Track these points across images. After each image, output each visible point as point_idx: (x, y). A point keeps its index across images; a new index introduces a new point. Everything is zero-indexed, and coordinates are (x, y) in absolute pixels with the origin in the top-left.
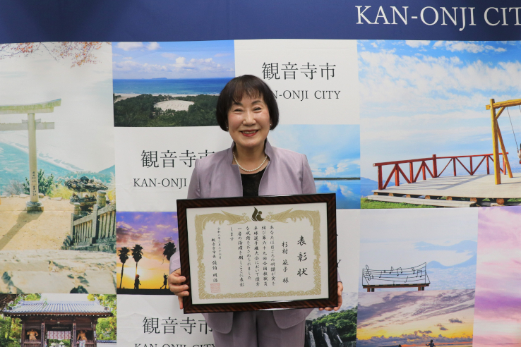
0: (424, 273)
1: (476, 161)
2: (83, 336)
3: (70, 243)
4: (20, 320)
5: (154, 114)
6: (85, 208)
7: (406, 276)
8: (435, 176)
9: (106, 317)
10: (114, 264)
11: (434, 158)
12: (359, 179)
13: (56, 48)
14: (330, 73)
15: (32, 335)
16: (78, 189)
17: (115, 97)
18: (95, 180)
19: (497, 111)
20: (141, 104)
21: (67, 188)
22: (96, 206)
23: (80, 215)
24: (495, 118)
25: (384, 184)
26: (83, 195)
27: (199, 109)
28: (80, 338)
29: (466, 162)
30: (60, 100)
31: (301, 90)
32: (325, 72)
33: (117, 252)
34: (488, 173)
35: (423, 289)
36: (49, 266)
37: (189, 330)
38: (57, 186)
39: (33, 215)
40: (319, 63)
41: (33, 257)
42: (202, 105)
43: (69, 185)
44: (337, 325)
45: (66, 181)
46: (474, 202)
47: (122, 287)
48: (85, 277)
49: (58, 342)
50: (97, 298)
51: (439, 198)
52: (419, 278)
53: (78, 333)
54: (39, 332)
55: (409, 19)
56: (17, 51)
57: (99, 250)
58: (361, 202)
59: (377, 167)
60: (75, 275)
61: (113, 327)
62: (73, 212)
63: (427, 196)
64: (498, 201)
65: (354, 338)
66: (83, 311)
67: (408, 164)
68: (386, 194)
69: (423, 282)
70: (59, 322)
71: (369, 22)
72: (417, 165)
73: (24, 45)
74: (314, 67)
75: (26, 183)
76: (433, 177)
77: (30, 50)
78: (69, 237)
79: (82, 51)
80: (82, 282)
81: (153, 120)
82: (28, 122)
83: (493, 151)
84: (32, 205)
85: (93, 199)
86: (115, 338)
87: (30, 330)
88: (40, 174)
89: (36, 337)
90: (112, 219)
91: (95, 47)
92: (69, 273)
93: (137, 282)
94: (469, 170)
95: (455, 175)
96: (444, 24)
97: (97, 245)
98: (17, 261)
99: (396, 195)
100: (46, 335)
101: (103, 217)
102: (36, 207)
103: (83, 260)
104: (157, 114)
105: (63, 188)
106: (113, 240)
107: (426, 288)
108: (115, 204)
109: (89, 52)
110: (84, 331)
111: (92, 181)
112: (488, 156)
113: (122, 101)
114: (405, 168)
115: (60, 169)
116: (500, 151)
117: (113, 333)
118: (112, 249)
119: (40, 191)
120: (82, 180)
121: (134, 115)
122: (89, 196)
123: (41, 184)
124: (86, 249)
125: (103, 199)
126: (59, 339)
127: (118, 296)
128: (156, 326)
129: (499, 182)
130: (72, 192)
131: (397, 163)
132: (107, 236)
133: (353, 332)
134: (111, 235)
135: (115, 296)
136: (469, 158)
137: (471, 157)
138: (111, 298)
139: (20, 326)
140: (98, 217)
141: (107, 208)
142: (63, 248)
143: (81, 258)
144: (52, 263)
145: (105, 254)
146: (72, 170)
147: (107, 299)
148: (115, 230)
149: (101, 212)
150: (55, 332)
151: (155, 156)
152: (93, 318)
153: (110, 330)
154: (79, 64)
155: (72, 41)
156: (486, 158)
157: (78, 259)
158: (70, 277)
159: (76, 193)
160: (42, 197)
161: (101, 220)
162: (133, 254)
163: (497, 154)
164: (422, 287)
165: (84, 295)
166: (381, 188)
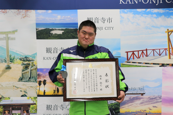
0: (143, 90)
1: (161, 51)
2: (25, 112)
3: (21, 79)
4: (2, 107)
5: (50, 35)
6: (26, 67)
7: (137, 91)
8: (147, 56)
9: (33, 105)
10: (36, 86)
11: (146, 50)
12: (120, 57)
13: (15, 12)
14: (110, 21)
15: (7, 112)
16: (24, 61)
17: (37, 29)
18: (30, 58)
19: (170, 33)
20: (46, 32)
21: (20, 60)
22: (30, 67)
23: (25, 70)
24: (169, 36)
25: (129, 59)
26: (26, 63)
27: (66, 33)
28: (24, 112)
29: (158, 51)
30: (17, 30)
31: (100, 27)
32: (108, 21)
33: (38, 82)
34: (166, 55)
35: (143, 95)
36: (13, 87)
37: (62, 109)
38: (16, 60)
39: (8, 70)
40: (106, 17)
41: (8, 84)
42: (67, 32)
43: (21, 59)
44: (113, 107)
45: (20, 58)
46: (161, 65)
47: (39, 94)
48: (26, 91)
49: (16, 114)
50: (30, 98)
51: (148, 63)
52: (141, 91)
53: (23, 111)
54: (9, 111)
55: (138, 2)
56: (1, 13)
57: (31, 82)
58: (121, 65)
59: (126, 53)
60: (23, 90)
61: (36, 108)
62: (22, 69)
63: (144, 63)
64: (170, 65)
65: (119, 112)
66: (25, 103)
67: (137, 52)
68: (130, 62)
69: (143, 93)
70: (16, 107)
71: (124, 3)
72: (140, 52)
73: (3, 10)
74: (105, 19)
75: (5, 59)
76: (146, 56)
77: (6, 12)
78: (21, 77)
79: (25, 13)
80: (25, 93)
81: (50, 37)
82: (5, 38)
83: (168, 47)
84: (7, 66)
85: (29, 64)
86: (36, 112)
87: (6, 110)
88: (10, 56)
89: (8, 113)
90: (36, 71)
91: (29, 12)
92: (21, 90)
93: (44, 92)
94: (159, 54)
95: (154, 56)
96: (151, 3)
97: (31, 80)
98: (2, 86)
99: (133, 62)
100: (12, 112)
101: (33, 70)
102: (9, 67)
103: (26, 85)
104: (51, 35)
105: (18, 61)
106: (36, 78)
107: (144, 95)
108: (37, 66)
109: (27, 13)
110: (25, 110)
111: (29, 58)
112: (166, 49)
113: (39, 30)
114: (136, 53)
115: (17, 54)
116: (171, 47)
117: (36, 110)
118: (36, 81)
119: (10, 61)
120: (25, 57)
121: (43, 35)
122: (28, 63)
123: (11, 59)
124: (27, 81)
125: (33, 64)
126: (16, 113)
127: (38, 97)
128: (51, 108)
129: (170, 58)
130: (22, 62)
131: (133, 52)
132: (34, 77)
133: (119, 110)
134: (35, 76)
135: (37, 97)
136: (159, 50)
137: (160, 49)
138: (35, 98)
139: (2, 109)
140: (31, 70)
141: (34, 67)
142: (18, 81)
143: (25, 85)
144: (14, 86)
145: (33, 83)
146: (21, 54)
147: (34, 99)
148: (37, 75)
149: (32, 68)
150: (15, 111)
151: (51, 49)
152: (29, 105)
153: (35, 109)
154: (24, 17)
155: (21, 9)
156: (165, 50)
157: (24, 85)
158: (21, 91)
159: (23, 62)
160: (11, 64)
161: (32, 71)
162: (43, 83)
163: (169, 48)
164: (142, 94)
165: (26, 97)
166: (128, 60)
